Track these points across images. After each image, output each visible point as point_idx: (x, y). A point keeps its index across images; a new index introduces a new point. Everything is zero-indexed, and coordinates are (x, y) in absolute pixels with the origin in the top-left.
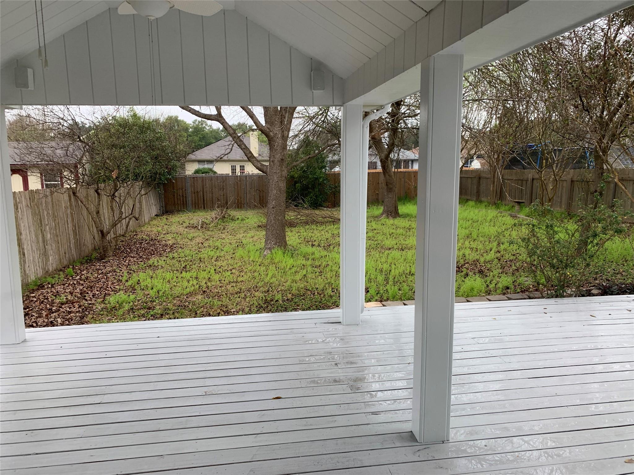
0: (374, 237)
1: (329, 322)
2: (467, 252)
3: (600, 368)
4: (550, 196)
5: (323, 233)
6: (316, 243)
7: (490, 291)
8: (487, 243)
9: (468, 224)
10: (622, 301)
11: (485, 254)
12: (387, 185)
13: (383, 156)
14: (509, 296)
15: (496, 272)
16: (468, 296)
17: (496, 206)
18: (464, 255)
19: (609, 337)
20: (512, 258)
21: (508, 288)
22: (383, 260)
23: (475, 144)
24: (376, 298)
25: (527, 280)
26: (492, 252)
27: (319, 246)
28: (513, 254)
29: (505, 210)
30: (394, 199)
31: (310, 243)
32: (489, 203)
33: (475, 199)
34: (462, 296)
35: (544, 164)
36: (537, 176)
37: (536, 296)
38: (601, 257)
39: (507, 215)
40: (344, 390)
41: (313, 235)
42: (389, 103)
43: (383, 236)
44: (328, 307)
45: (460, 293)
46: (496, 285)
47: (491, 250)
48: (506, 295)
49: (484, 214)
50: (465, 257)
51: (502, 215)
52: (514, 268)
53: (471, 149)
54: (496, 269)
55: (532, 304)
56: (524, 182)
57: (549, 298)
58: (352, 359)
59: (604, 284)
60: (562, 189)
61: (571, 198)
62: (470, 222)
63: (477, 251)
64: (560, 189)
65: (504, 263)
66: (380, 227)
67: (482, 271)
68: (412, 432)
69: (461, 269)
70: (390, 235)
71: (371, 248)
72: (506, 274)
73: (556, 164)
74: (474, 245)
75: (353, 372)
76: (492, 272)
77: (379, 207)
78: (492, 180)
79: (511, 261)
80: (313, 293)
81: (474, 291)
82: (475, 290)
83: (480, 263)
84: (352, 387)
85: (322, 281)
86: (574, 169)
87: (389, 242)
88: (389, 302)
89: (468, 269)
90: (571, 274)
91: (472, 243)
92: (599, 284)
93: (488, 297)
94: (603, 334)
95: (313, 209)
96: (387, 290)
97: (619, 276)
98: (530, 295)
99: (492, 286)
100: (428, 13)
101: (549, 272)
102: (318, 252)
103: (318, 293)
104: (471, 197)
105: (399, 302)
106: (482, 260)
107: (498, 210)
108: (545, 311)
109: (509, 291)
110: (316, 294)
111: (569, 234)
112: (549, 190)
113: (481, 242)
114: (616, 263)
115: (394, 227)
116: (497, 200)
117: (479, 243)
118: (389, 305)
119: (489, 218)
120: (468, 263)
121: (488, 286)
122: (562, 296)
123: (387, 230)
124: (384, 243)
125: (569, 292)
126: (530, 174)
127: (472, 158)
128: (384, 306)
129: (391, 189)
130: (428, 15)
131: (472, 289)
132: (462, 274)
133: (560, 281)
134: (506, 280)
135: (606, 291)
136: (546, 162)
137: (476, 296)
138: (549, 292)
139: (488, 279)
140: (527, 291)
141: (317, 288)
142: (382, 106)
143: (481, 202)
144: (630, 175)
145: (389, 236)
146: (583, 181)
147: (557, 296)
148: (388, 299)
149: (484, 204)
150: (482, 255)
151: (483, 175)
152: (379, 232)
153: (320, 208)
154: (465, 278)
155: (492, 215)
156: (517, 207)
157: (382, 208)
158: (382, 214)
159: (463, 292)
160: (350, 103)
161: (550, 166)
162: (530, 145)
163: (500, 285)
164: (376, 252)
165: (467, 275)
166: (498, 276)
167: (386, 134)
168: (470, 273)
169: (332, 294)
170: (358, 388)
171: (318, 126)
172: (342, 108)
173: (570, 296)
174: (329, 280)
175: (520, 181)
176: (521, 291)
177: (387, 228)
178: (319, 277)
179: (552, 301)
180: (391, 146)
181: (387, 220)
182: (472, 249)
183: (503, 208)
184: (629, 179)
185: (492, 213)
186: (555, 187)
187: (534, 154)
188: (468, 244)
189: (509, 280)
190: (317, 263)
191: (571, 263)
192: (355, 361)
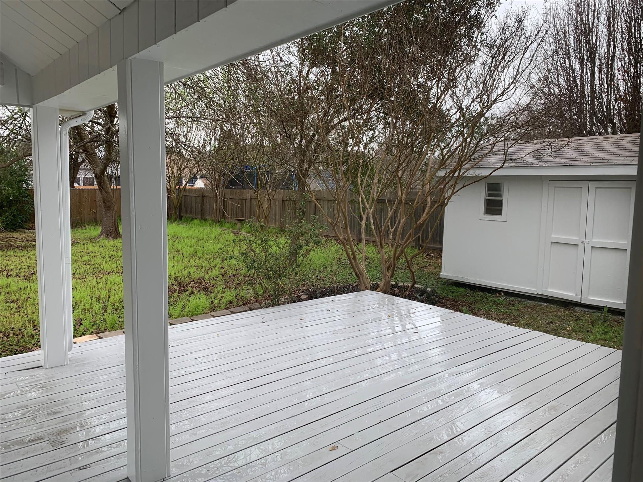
0: (91, 261)
1: (26, 368)
2: (193, 270)
3: (312, 365)
4: (265, 213)
5: (24, 260)
6: (13, 273)
7: (215, 307)
8: (212, 260)
9: (194, 242)
10: (323, 303)
11: (209, 272)
12: (104, 202)
13: (98, 170)
14: (232, 310)
15: (220, 288)
16: (192, 315)
17: (221, 224)
18: (189, 274)
19: (314, 337)
20: (235, 273)
21: (231, 302)
22: (101, 286)
23: (196, 163)
24: (92, 330)
25: (247, 293)
26: (217, 268)
27: (17, 275)
28: (236, 269)
29: (228, 228)
30: (114, 218)
31: (5, 273)
32: (214, 221)
33: (199, 217)
34: (187, 315)
35: (260, 185)
36: (254, 195)
37: (256, 307)
38: (308, 266)
39: (230, 232)
40: (42, 449)
41: (9, 263)
42: (92, 110)
43: (101, 260)
44: (29, 350)
45: (185, 313)
46: (220, 300)
47: (215, 267)
48: (229, 310)
49: (209, 232)
50: (190, 275)
51: (226, 232)
52: (237, 282)
53: (193, 168)
54: (220, 285)
55: (253, 315)
56: (244, 201)
57: (266, 307)
58: (55, 409)
59: (310, 290)
60: (276, 207)
61: (282, 215)
62: (195, 240)
63: (202, 268)
64: (274, 208)
65: (227, 278)
66: (97, 249)
67: (207, 288)
68: (128, 478)
69: (186, 288)
70: (110, 257)
71: (86, 273)
72: (230, 288)
73: (268, 185)
74: (199, 263)
75: (56, 424)
76: (217, 288)
77: (97, 227)
78: (215, 198)
79: (234, 276)
80: (7, 334)
81: (198, 309)
82: (200, 308)
83: (205, 281)
84: (53, 443)
85: (20, 318)
86: (284, 189)
87: (107, 266)
88: (107, 333)
89: (193, 287)
90: (283, 283)
91: (197, 261)
92: (306, 290)
93: (213, 313)
94: (309, 335)
95: (11, 231)
96: (105, 319)
97: (321, 282)
98: (251, 307)
99: (216, 302)
100: (122, 11)
101: (265, 283)
102: (14, 284)
103: (14, 334)
104: (196, 215)
105: (119, 331)
106: (207, 277)
107: (222, 228)
108: (263, 320)
109: (232, 305)
110: (11, 335)
111: (280, 248)
112: (265, 208)
113: (206, 259)
114: (319, 270)
115: (115, 249)
116: (221, 218)
117: (204, 260)
118: (107, 336)
119: (213, 236)
120: (193, 281)
121: (212, 302)
122: (277, 304)
123: (106, 253)
124: (102, 267)
125: (283, 299)
126: (248, 194)
127: (195, 177)
128: (100, 338)
129: (109, 207)
130: (122, 13)
131: (197, 307)
132: (187, 293)
133: (275, 290)
134: (229, 295)
135: (312, 296)
136: (261, 183)
137: (201, 314)
138: (267, 302)
139: (213, 296)
140: (248, 303)
141: (13, 328)
142: (83, 112)
143: (205, 220)
144: (325, 196)
145: (108, 259)
146: (291, 200)
147: (273, 305)
148: (105, 330)
149: (208, 223)
150: (207, 272)
151: (206, 194)
152: (96, 255)
153: (21, 230)
154: (190, 297)
155: (216, 232)
156: (238, 225)
157: (101, 228)
158: (101, 235)
159: (187, 311)
160: (40, 104)
161: (264, 187)
162: (247, 167)
163: (224, 300)
164: (92, 278)
165: (192, 293)
166: (222, 292)
167: (101, 148)
168: (196, 292)
169: (34, 333)
170: (63, 442)
171: (14, 133)
172: (31, 109)
173: (284, 303)
174: (30, 317)
175: (240, 201)
176: (243, 304)
177: (107, 250)
178: (16, 314)
179: (269, 310)
180: (107, 161)
181: (107, 242)
182: (197, 267)
183: (226, 226)
184: (324, 199)
185: (216, 230)
186: (270, 205)
187: (251, 175)
188: (194, 262)
189: (232, 294)
190: (13, 297)
191: (283, 273)
192: (59, 410)
